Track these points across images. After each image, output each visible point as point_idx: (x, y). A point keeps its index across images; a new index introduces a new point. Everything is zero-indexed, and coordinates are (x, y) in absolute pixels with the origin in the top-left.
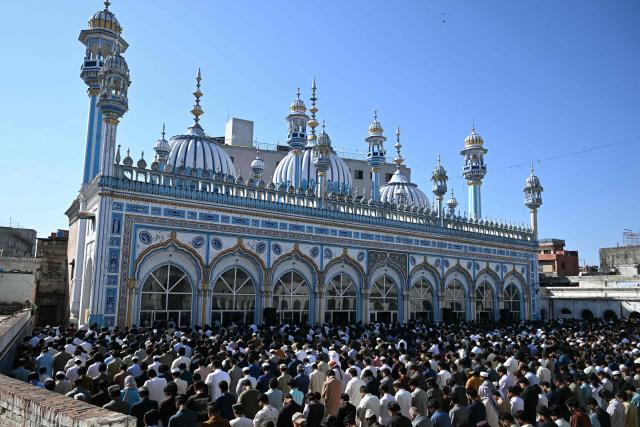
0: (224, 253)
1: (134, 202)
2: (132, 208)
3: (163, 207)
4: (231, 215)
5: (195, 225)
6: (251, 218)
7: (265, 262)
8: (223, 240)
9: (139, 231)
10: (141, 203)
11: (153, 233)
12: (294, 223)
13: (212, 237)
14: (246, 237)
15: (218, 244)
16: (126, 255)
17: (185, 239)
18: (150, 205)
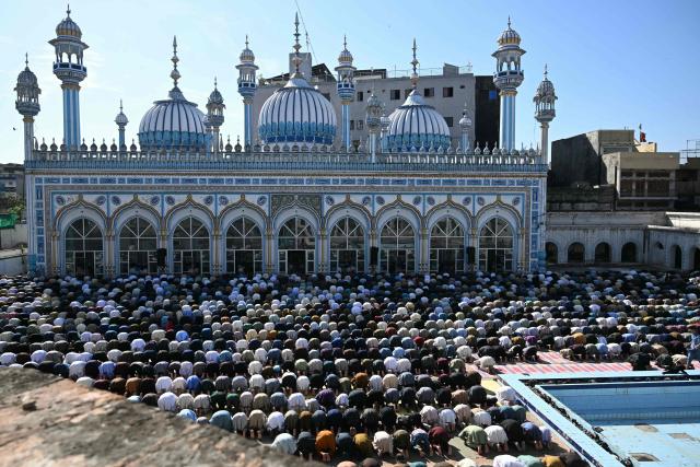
0: (121, 207)
1: (50, 176)
2: (48, 180)
3: (71, 177)
4: (126, 177)
5: (97, 188)
6: (144, 177)
7: (160, 212)
8: (121, 197)
9: (55, 196)
10: (55, 176)
11: (65, 197)
12: (186, 177)
13: (111, 196)
14: (140, 193)
15: (116, 201)
16: (48, 213)
17: (90, 199)
18: (61, 177)
